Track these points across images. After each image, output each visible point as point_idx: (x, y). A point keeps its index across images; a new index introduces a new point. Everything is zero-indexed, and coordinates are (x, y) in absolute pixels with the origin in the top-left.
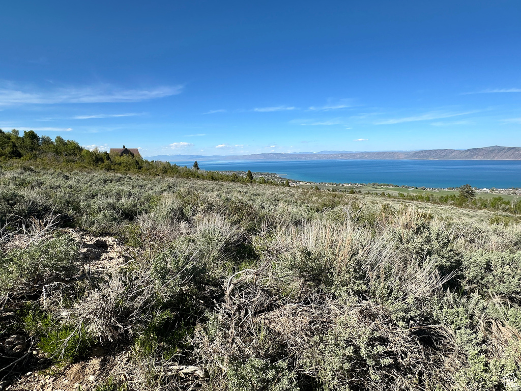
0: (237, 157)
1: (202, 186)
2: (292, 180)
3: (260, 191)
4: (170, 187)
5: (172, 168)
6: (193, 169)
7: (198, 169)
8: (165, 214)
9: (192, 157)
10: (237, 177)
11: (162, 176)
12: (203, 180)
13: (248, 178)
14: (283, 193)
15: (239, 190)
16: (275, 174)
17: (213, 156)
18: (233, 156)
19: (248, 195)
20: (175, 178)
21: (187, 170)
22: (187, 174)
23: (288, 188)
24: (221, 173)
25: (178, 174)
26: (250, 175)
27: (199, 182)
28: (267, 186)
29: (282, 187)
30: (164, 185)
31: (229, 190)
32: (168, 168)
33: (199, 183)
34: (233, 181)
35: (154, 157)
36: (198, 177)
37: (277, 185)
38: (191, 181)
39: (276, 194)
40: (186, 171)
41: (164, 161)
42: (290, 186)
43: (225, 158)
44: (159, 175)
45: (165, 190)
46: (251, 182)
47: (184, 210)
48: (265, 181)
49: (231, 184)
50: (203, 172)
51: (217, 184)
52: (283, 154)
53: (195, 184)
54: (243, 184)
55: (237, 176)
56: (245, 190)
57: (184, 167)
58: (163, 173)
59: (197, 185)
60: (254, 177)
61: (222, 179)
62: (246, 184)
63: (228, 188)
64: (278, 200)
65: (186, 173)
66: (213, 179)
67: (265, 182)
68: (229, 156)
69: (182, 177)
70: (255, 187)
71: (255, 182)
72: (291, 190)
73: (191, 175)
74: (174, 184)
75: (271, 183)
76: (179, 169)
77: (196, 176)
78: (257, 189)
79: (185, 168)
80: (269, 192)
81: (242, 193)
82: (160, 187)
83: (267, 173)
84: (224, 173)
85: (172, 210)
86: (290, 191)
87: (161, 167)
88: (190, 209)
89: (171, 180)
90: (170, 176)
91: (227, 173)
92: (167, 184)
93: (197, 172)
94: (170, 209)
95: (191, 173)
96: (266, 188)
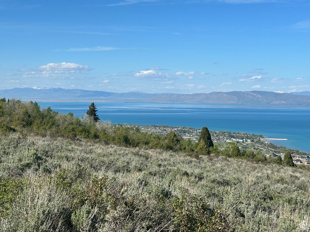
0: (180, 98)
1: (105, 159)
2: (298, 152)
3: (230, 175)
4: (38, 158)
5: (42, 116)
6: (85, 119)
7: (96, 119)
8: (33, 223)
9: (86, 93)
10: (178, 141)
11: (21, 132)
12: (107, 143)
13: (202, 143)
14: (282, 180)
15: (184, 170)
16: (261, 136)
17: (129, 94)
18: (172, 95)
19: (203, 182)
20: (48, 138)
21: (74, 121)
22: (73, 130)
23: (289, 171)
24: (143, 130)
25: (54, 129)
26: (207, 136)
27: (99, 149)
28: (244, 163)
29: (276, 166)
30: (27, 155)
31: (162, 169)
32: (34, 115)
33: (99, 151)
34: (169, 148)
35: (6, 91)
36: (96, 136)
37: (264, 161)
38: (81, 145)
39: (267, 182)
40: (72, 124)
41: (26, 100)
42: (293, 165)
43: (155, 97)
44: (14, 130)
45: (28, 166)
46: (209, 153)
47: (73, 217)
48: (239, 150)
49: (166, 155)
50: (105, 126)
51: (137, 154)
52: (279, 94)
53: (91, 152)
54: (191, 156)
55: (179, 138)
56: (197, 171)
57: (66, 114)
58: (24, 126)
59: (93, 156)
60: (215, 142)
61: (147, 143)
62: (197, 157)
63: (160, 165)
64: (271, 199)
65: (71, 127)
66: (127, 141)
67: (238, 153)
68: (163, 94)
69: (63, 136)
70: (218, 165)
71: (218, 153)
72: (298, 175)
73: (81, 131)
74: (47, 152)
75: (252, 157)
76: (57, 118)
77: (93, 134)
78: (223, 170)
79: (69, 117)
80: (251, 179)
81: (192, 179)
82: (17, 157)
83: (242, 133)
84: (152, 131)
85: (48, 215)
86: (296, 177)
87: (20, 112)
88: (85, 216)
89: (41, 143)
90: (37, 134)
91: (158, 130)
92: (32, 152)
93: (94, 125)
94: (44, 212)
95: (81, 128)
96: (242, 168)
